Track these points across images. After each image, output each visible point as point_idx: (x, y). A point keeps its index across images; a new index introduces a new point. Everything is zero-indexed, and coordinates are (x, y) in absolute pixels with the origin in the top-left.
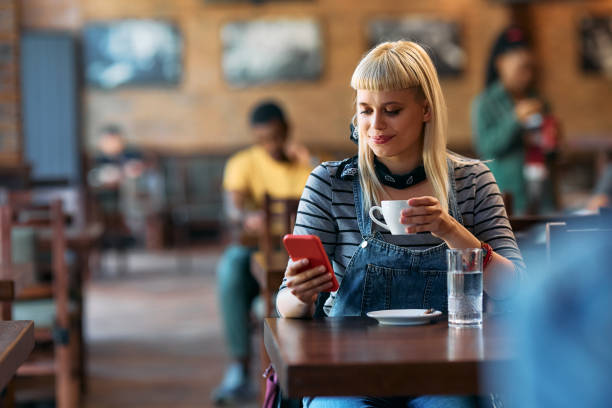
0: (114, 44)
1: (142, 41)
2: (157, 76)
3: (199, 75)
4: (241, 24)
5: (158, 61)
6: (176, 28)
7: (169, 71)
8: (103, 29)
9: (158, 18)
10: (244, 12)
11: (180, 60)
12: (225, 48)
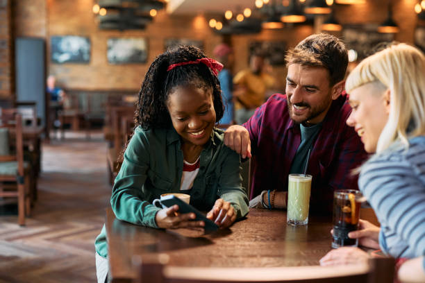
0: (63, 45)
1: (75, 44)
2: (80, 59)
3: (97, 59)
4: (115, 39)
5: (81, 52)
6: (88, 40)
7: (86, 57)
8: (59, 39)
9: (81, 36)
10: (116, 34)
11: (90, 53)
12: (109, 48)
